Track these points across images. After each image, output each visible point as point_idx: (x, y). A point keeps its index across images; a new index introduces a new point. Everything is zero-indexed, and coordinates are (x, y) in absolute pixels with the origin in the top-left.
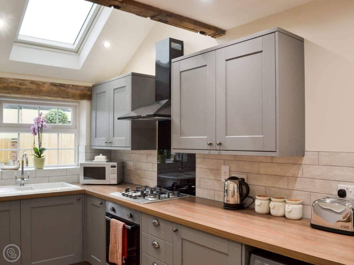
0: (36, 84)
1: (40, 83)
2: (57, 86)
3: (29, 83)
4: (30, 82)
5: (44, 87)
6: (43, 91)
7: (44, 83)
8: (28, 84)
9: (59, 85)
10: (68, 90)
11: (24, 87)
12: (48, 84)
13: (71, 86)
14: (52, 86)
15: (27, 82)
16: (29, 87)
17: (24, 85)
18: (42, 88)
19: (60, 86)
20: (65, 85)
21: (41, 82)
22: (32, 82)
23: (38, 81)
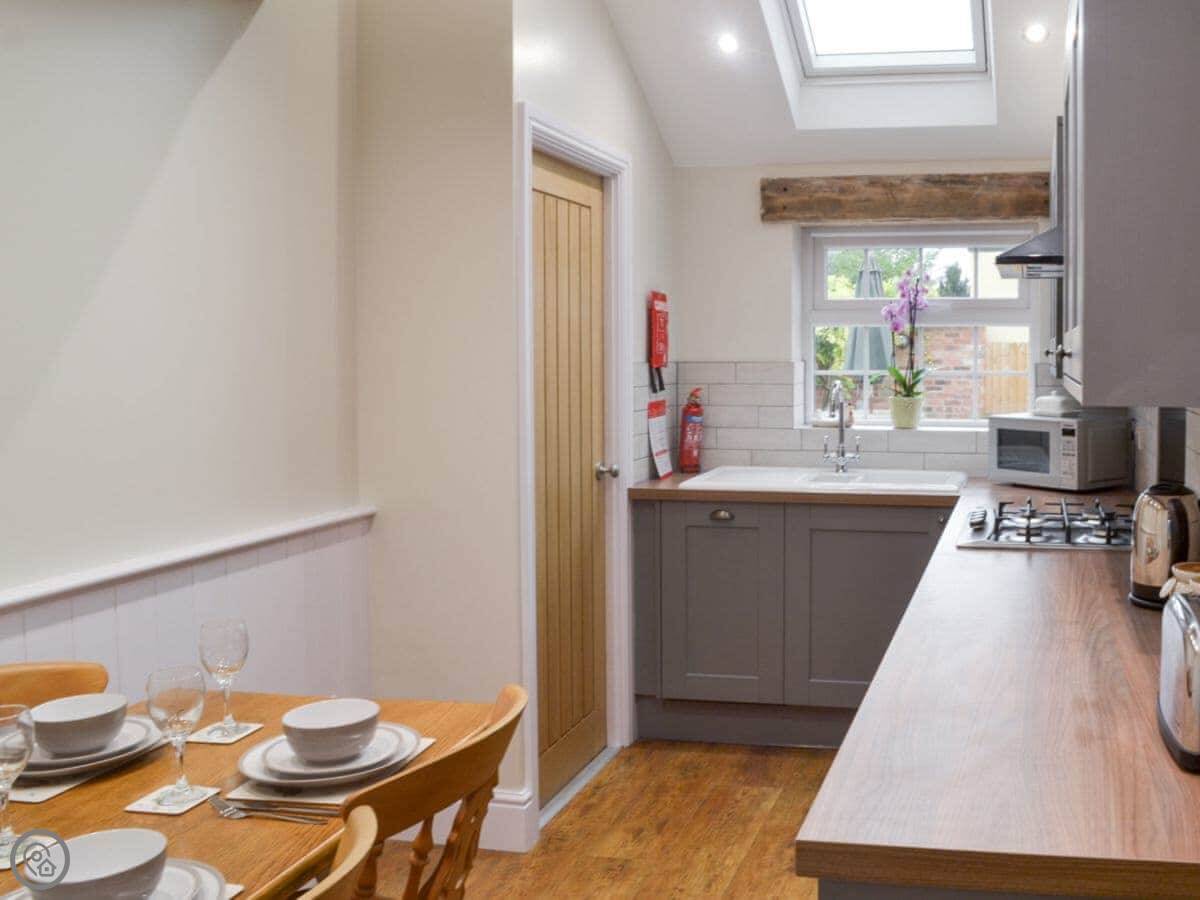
0: (884, 186)
1: (893, 182)
2: (945, 183)
3: (866, 186)
4: (867, 182)
5: (905, 191)
6: (902, 203)
7: (905, 180)
8: (863, 188)
9: (949, 178)
10: (977, 192)
11: (851, 198)
12: (917, 181)
13: (985, 179)
14: (928, 184)
15: (859, 182)
16: (863, 197)
17: (853, 191)
18: (900, 196)
19: (952, 182)
20: (968, 176)
21: (897, 177)
22: (873, 181)
23: (889, 177)
